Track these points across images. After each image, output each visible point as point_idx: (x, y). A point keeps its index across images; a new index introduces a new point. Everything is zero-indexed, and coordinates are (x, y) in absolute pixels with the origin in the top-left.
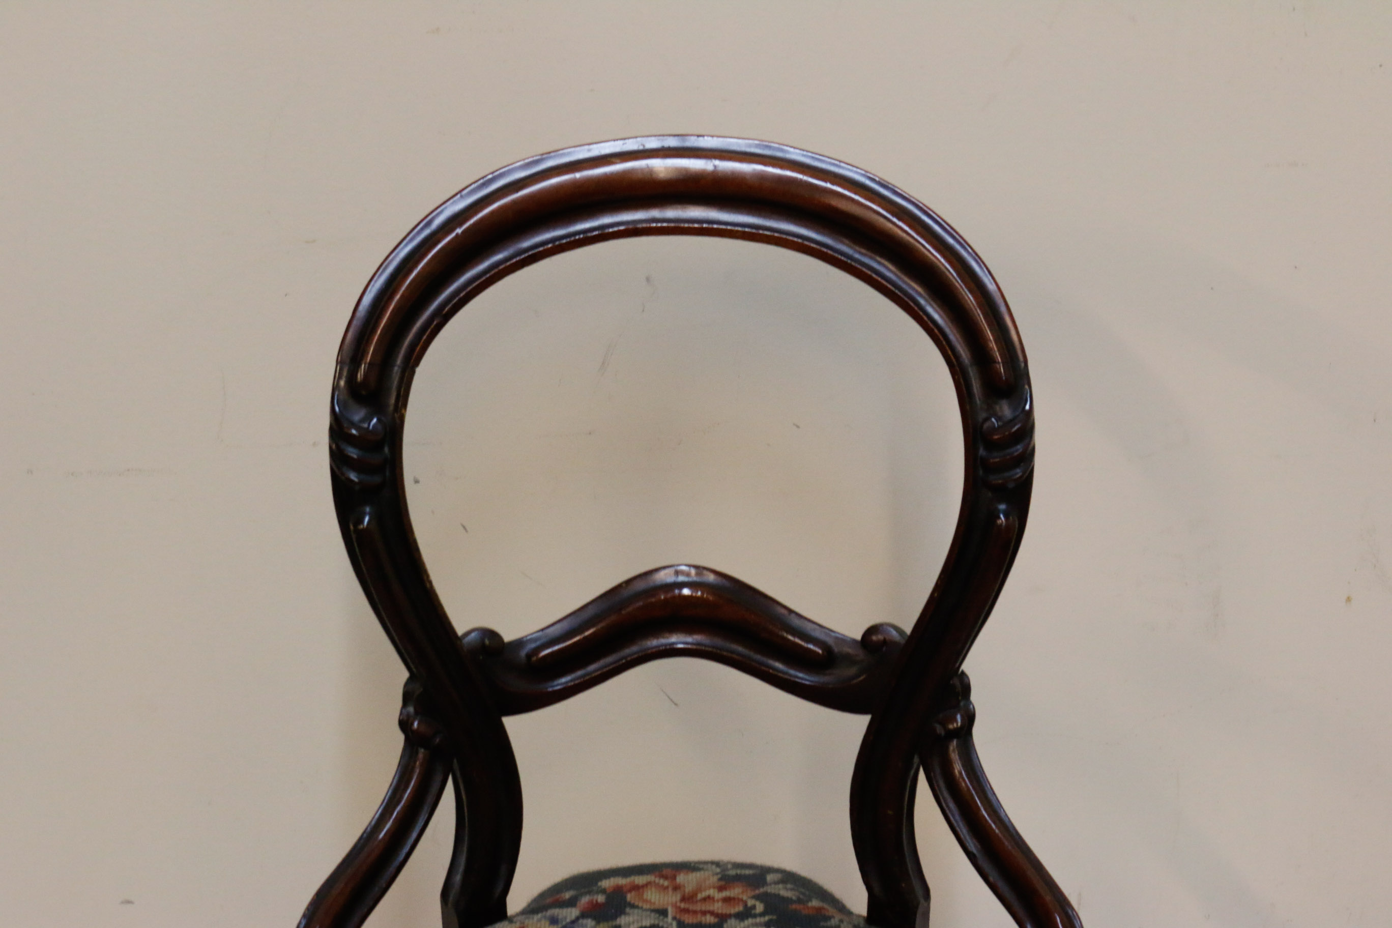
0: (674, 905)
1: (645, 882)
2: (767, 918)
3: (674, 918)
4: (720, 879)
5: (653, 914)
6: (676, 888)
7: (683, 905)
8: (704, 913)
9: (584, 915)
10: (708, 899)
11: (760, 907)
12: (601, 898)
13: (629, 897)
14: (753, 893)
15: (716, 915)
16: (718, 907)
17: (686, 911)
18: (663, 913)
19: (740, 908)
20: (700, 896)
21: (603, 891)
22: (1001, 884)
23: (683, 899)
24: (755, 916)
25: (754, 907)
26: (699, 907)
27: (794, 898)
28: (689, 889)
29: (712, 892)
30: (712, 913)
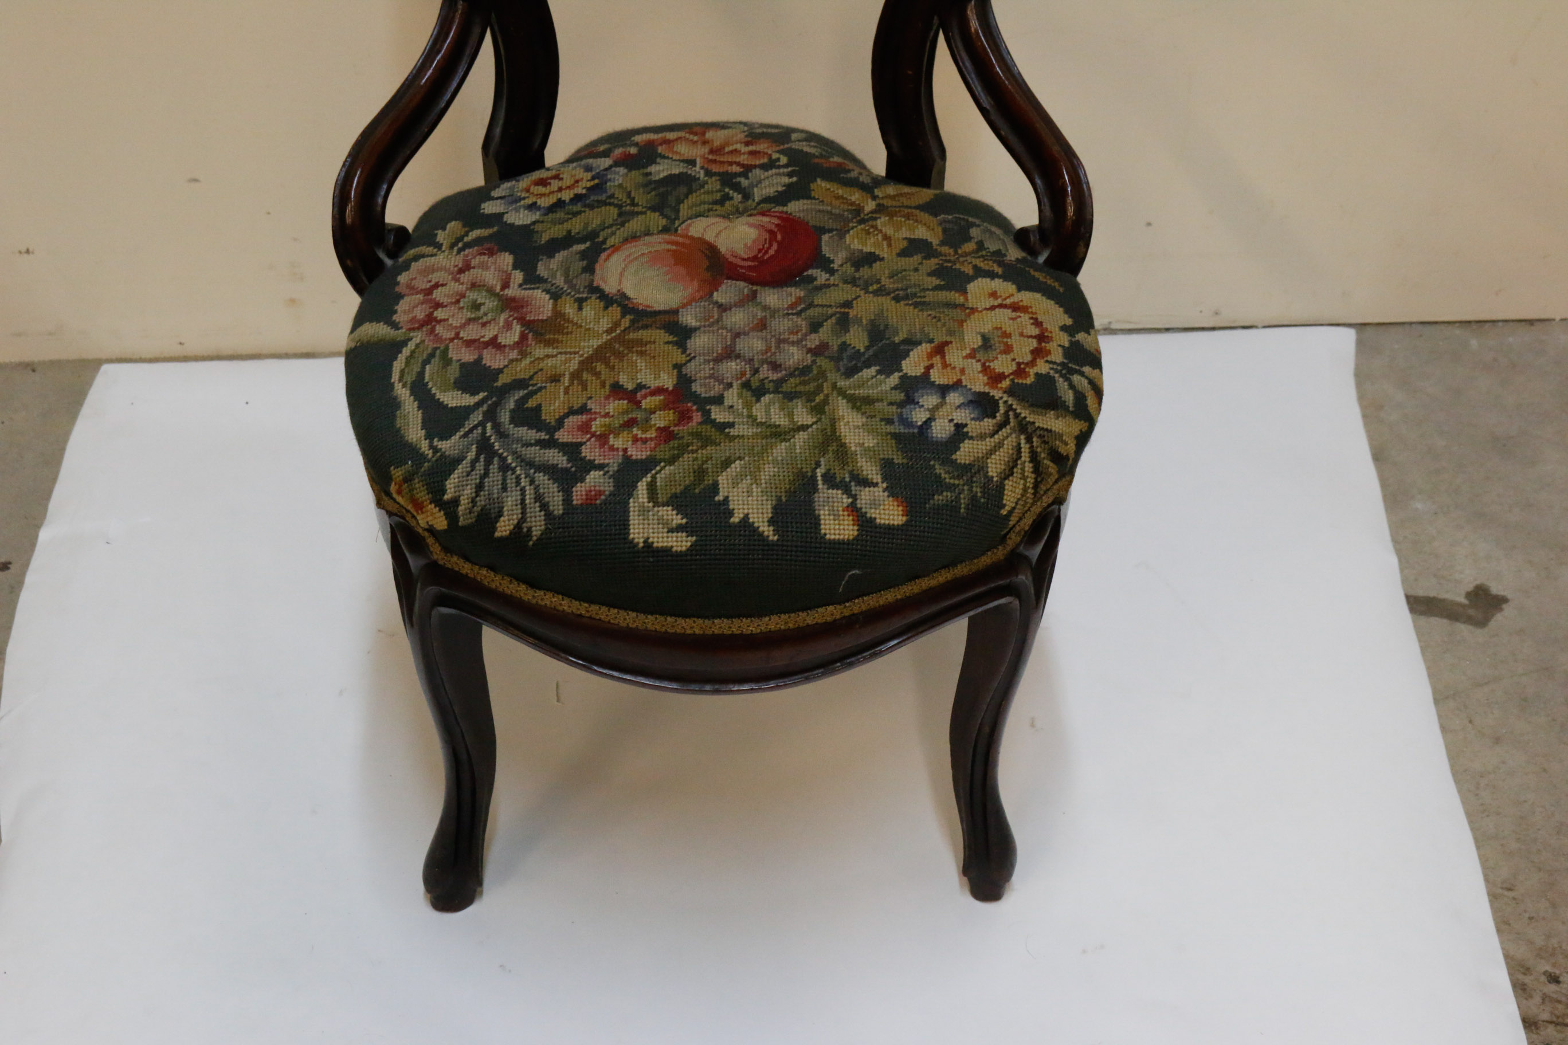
0: (703, 157)
1: (675, 137)
2: (790, 169)
3: (702, 168)
4: (746, 136)
5: (682, 164)
6: (705, 143)
7: (710, 157)
8: (731, 164)
9: (616, 164)
10: (735, 152)
11: (784, 160)
12: (633, 150)
13: (660, 150)
14: (778, 148)
15: (742, 166)
16: (743, 159)
17: (714, 161)
18: (692, 163)
19: (765, 160)
20: (727, 150)
21: (636, 144)
22: (1013, 139)
23: (711, 152)
24: (779, 167)
25: (778, 159)
26: (725, 159)
27: (817, 154)
28: (717, 143)
29: (738, 146)
30: (738, 164)
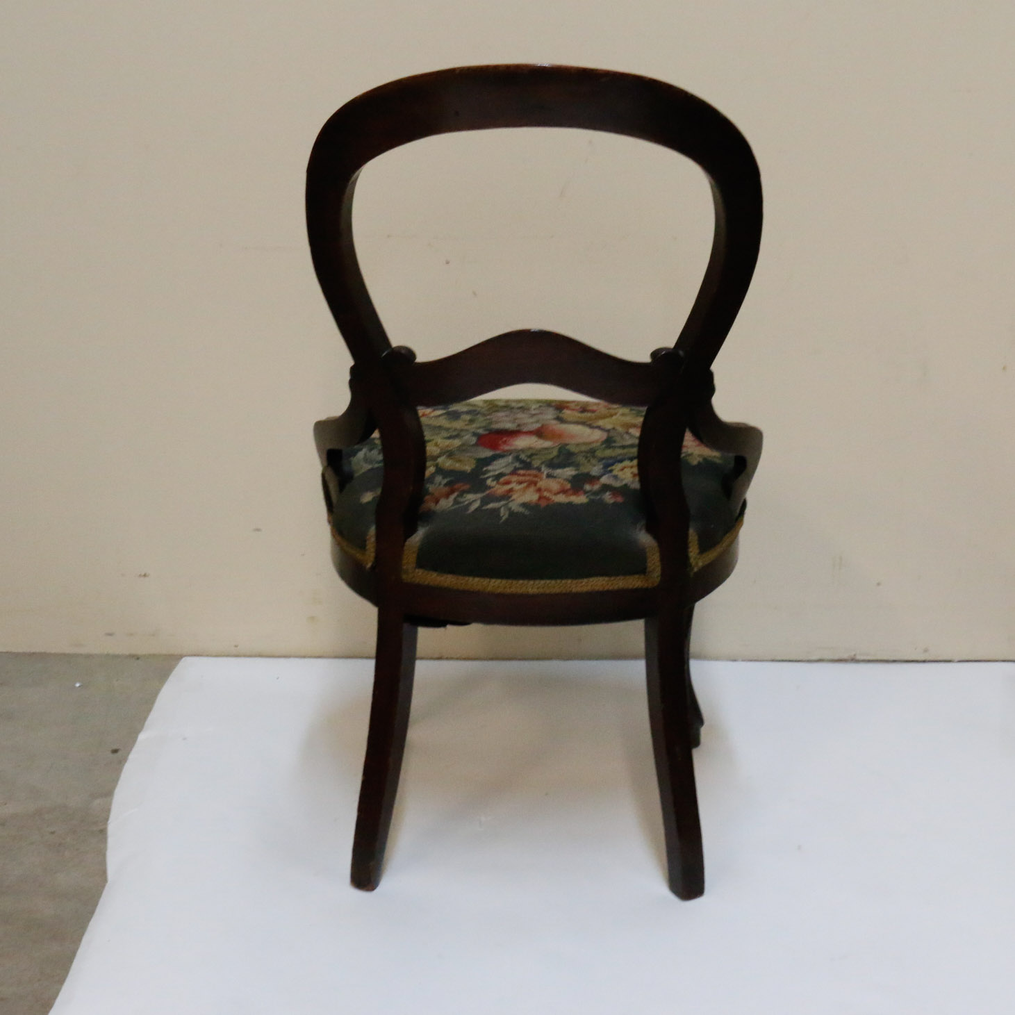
0: (541, 480)
1: (559, 496)
2: (486, 476)
3: (543, 473)
4: (510, 497)
5: (555, 475)
6: (539, 490)
7: (536, 479)
8: (524, 475)
9: (598, 478)
10: (520, 483)
11: (489, 482)
12: (587, 487)
13: (569, 486)
14: (492, 490)
15: (516, 474)
16: (515, 478)
17: (536, 476)
18: (549, 476)
19: (502, 480)
20: (525, 485)
21: (586, 492)
23: (535, 484)
24: (493, 476)
25: (493, 480)
26: (527, 478)
28: (532, 489)
29: (518, 487)
30: (519, 475)
